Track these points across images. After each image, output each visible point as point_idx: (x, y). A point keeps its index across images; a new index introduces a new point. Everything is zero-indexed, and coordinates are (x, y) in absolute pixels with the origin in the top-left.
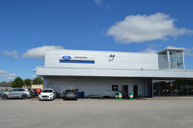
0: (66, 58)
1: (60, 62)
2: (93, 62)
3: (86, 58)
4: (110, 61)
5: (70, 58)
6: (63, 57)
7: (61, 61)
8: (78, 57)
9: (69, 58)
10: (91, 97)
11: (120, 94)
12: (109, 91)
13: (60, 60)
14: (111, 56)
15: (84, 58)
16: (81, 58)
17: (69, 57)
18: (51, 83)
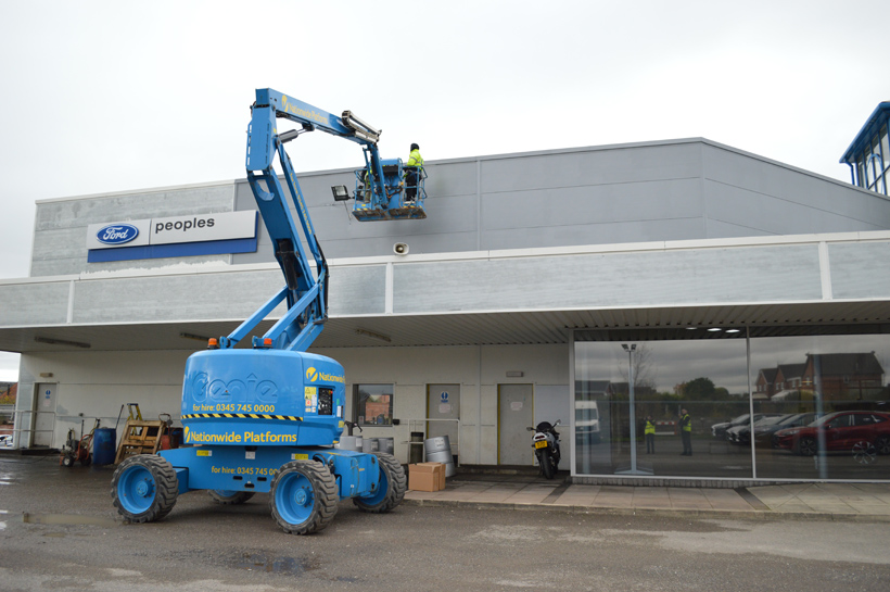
0: (112, 235)
1: (91, 262)
3: (211, 223)
5: (132, 232)
6: (101, 234)
7: (96, 256)
8: (168, 226)
9: (123, 235)
13: (90, 251)
15: (201, 224)
16: (185, 226)
17: (125, 228)
18: (51, 375)
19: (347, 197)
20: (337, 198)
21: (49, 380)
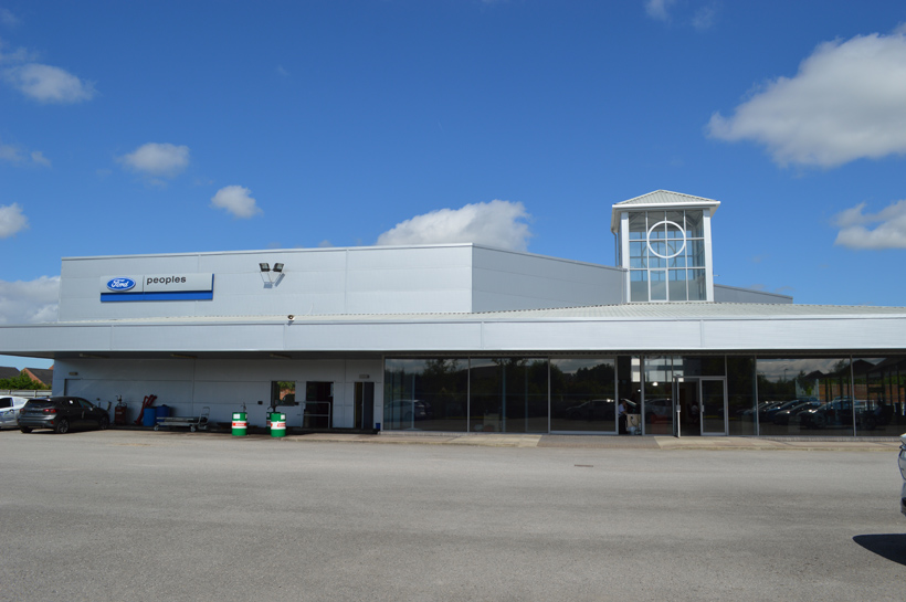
0: (117, 284)
1: (102, 301)
2: (206, 295)
3: (184, 280)
4: (268, 286)
5: (131, 283)
6: (110, 284)
7: (106, 297)
8: (156, 280)
9: (125, 285)
10: (162, 424)
11: (237, 416)
12: (260, 403)
13: (102, 294)
14: (264, 268)
15: (177, 280)
16: (167, 281)
17: (126, 281)
18: (76, 374)
19: (268, 270)
20: (263, 270)
21: (75, 377)
